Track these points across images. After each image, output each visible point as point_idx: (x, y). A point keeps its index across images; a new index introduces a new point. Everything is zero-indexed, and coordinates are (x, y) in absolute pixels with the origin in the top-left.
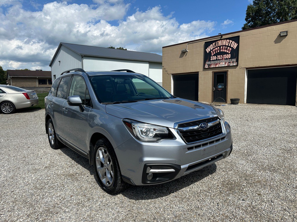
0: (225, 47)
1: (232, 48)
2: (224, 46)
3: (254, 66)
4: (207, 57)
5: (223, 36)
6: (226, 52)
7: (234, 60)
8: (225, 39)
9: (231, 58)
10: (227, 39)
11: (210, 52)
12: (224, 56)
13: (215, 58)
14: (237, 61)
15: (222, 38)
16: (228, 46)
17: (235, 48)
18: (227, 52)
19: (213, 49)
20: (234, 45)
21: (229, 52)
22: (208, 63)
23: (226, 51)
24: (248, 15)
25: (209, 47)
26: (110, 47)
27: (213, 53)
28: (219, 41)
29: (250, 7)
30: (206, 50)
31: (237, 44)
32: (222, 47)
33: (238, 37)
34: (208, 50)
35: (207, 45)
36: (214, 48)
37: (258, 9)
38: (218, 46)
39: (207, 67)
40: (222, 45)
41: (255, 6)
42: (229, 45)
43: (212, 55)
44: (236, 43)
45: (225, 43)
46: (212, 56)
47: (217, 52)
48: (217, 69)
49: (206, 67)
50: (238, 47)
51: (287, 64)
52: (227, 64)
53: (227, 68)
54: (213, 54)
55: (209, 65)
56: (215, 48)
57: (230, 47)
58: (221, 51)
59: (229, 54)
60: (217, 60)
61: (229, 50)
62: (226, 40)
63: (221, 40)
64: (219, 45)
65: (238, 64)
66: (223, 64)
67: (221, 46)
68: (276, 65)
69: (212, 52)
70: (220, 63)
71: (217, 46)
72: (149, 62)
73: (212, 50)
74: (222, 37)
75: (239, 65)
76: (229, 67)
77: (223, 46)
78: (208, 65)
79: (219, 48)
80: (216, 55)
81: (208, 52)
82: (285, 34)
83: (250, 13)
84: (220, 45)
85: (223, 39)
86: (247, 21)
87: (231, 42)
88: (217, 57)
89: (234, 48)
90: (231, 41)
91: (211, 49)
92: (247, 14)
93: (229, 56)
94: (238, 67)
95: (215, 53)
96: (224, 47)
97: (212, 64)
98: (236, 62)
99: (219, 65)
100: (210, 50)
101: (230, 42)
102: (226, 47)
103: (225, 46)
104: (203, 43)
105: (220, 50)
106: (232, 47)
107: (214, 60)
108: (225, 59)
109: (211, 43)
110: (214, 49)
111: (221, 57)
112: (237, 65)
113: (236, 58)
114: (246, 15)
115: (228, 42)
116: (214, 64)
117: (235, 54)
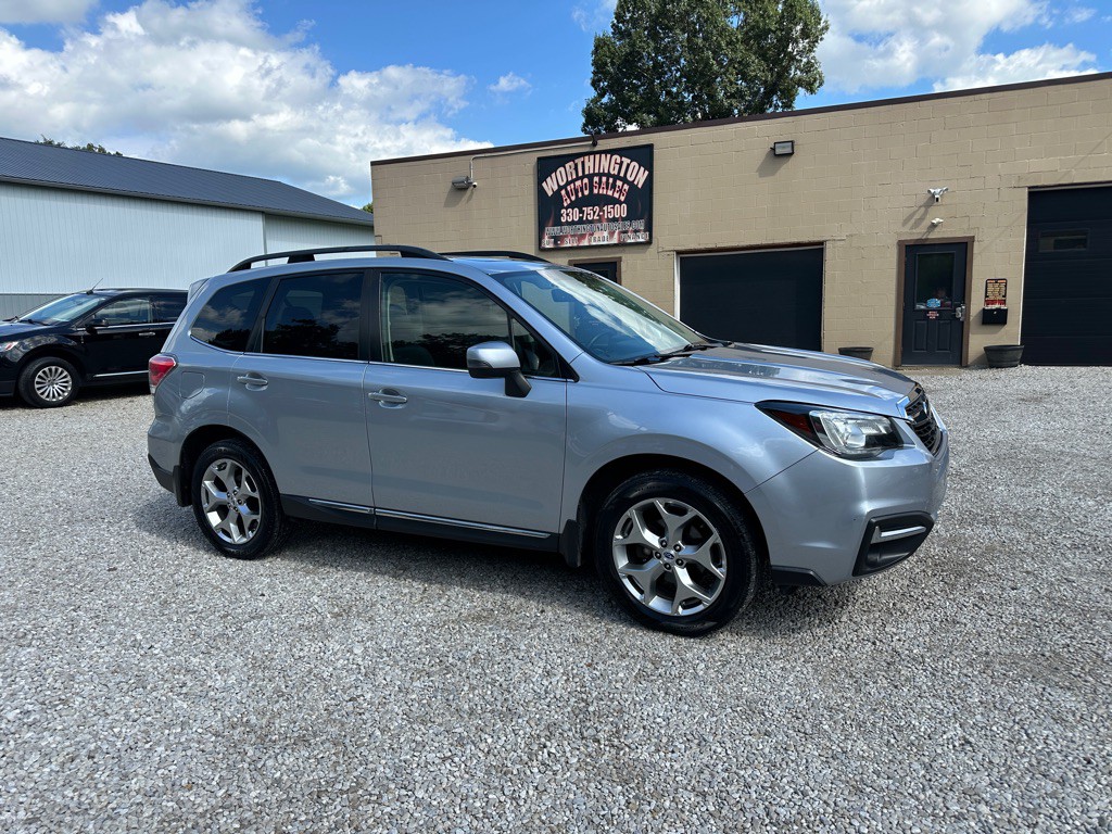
0: (608, 180)
1: (631, 184)
2: (604, 174)
3: (702, 247)
4: (548, 209)
5: (600, 142)
6: (612, 197)
7: (640, 225)
8: (606, 152)
9: (631, 217)
10: (612, 152)
11: (557, 194)
12: (605, 208)
13: (575, 215)
14: (649, 228)
15: (597, 149)
16: (616, 177)
17: (640, 186)
18: (616, 195)
19: (568, 183)
20: (639, 176)
21: (622, 198)
22: (550, 230)
23: (610, 193)
24: (599, 67)
25: (553, 175)
26: (42, 141)
27: (569, 197)
28: (587, 158)
29: (605, 44)
30: (544, 184)
31: (647, 173)
32: (596, 179)
33: (650, 147)
34: (550, 186)
35: (546, 167)
36: (570, 179)
37: (631, 53)
38: (584, 176)
39: (551, 246)
40: (597, 171)
41: (619, 40)
42: (622, 175)
43: (565, 205)
44: (642, 169)
45: (607, 164)
46: (567, 209)
47: (580, 195)
48: (583, 252)
49: (548, 243)
50: (650, 180)
51: (795, 240)
52: (616, 235)
53: (617, 249)
54: (569, 201)
55: (556, 239)
56: (573, 181)
57: (624, 180)
58: (596, 191)
59: (620, 204)
60: (581, 221)
61: (621, 191)
62: (609, 156)
63: (594, 153)
64: (587, 173)
65: (651, 236)
66: (602, 237)
67: (594, 175)
68: (764, 242)
69: (563, 192)
70: (592, 234)
71: (580, 174)
72: (263, 212)
73: (565, 187)
74: (595, 144)
75: (654, 240)
76: (622, 245)
77: (600, 175)
78: (552, 237)
79: (586, 180)
80: (579, 204)
81: (550, 193)
82: (788, 150)
83: (606, 64)
84: (592, 172)
85: (600, 152)
86: (596, 89)
87: (628, 165)
88: (581, 212)
89: (636, 183)
90: (626, 161)
91: (562, 184)
92: (595, 63)
93: (622, 211)
94: (652, 249)
95: (573, 198)
96: (604, 179)
97: (567, 236)
98: (645, 231)
99: (590, 241)
100: (556, 188)
101: (622, 162)
102: (611, 180)
103: (608, 175)
104: (530, 160)
105: (591, 191)
106: (631, 179)
107: (573, 223)
108: (609, 220)
109: (561, 161)
110: (572, 185)
111: (594, 213)
112: (649, 243)
113: (646, 217)
114: (592, 69)
115: (618, 161)
116: (572, 236)
117: (641, 204)
